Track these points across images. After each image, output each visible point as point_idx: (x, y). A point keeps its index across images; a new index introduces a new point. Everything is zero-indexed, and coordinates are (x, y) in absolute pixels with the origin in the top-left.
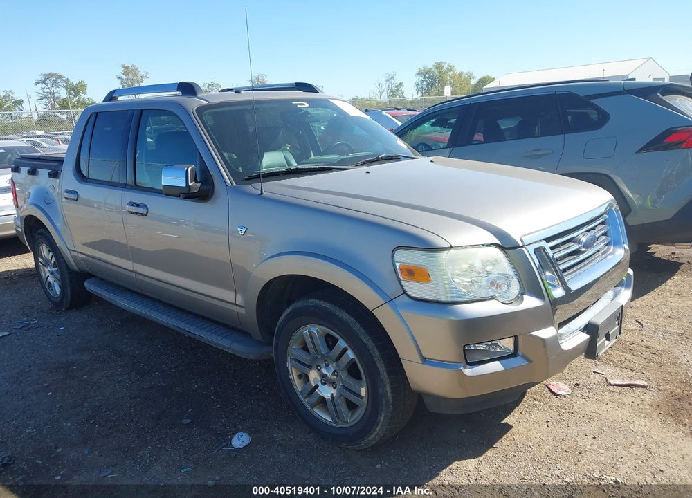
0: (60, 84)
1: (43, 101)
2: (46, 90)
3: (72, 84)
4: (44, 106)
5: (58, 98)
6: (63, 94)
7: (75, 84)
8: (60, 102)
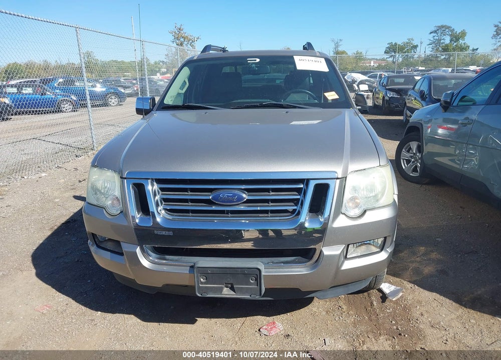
0: (447, 33)
1: (431, 45)
2: (436, 38)
3: (456, 33)
4: (431, 50)
5: (443, 43)
6: (447, 40)
7: (458, 33)
8: (443, 46)
